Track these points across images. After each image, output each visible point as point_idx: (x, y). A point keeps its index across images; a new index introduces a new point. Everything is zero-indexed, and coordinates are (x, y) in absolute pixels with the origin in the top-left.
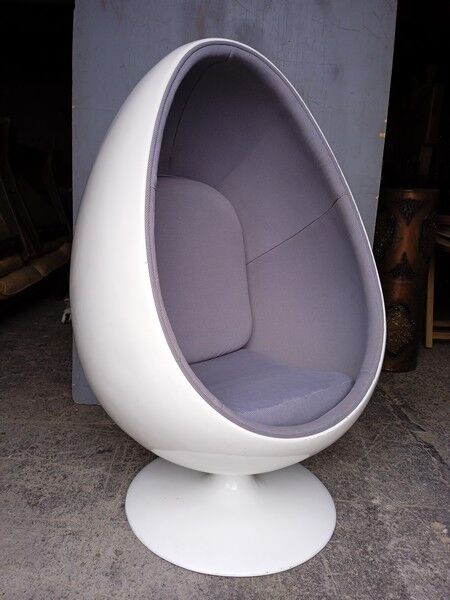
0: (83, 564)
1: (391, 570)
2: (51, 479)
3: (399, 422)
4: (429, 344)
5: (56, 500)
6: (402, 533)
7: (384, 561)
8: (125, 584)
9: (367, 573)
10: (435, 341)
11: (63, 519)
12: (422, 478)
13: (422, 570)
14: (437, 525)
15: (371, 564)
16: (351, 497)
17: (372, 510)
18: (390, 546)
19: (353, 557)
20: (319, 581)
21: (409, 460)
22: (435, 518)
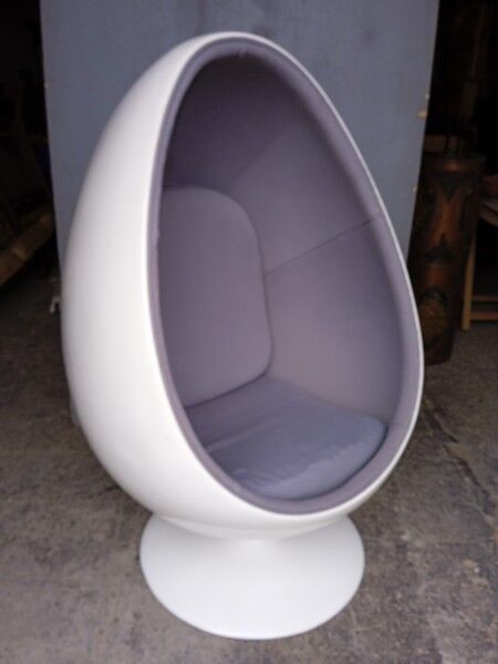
0: (101, 632)
1: (421, 621)
2: (58, 527)
3: (431, 433)
4: (466, 325)
5: (66, 553)
6: (432, 575)
7: (413, 611)
8: (147, 653)
9: (395, 625)
10: (472, 322)
11: (76, 577)
12: (454, 505)
13: (452, 619)
14: (468, 563)
15: (400, 614)
16: (379, 533)
17: (402, 548)
18: (420, 591)
19: (382, 608)
20: (347, 638)
21: (442, 482)
22: (466, 555)
